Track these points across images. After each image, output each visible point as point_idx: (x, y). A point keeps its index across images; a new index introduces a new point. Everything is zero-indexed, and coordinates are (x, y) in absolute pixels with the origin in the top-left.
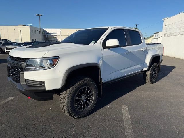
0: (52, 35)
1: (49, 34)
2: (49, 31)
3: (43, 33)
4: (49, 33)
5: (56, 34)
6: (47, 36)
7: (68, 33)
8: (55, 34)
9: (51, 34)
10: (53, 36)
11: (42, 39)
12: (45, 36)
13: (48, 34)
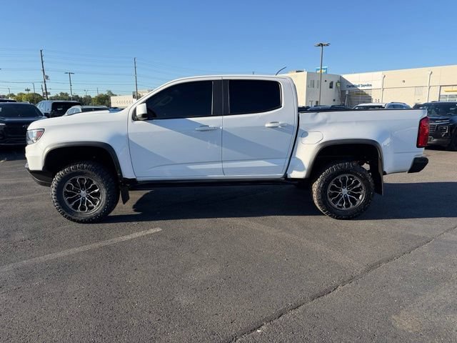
0: (360, 88)
1: (353, 86)
2: (354, 79)
3: (339, 85)
4: (353, 84)
5: (371, 85)
6: (347, 93)
7: (404, 81)
8: (368, 85)
9: (359, 86)
10: (362, 91)
11: (334, 100)
12: (343, 92)
13: (350, 87)
